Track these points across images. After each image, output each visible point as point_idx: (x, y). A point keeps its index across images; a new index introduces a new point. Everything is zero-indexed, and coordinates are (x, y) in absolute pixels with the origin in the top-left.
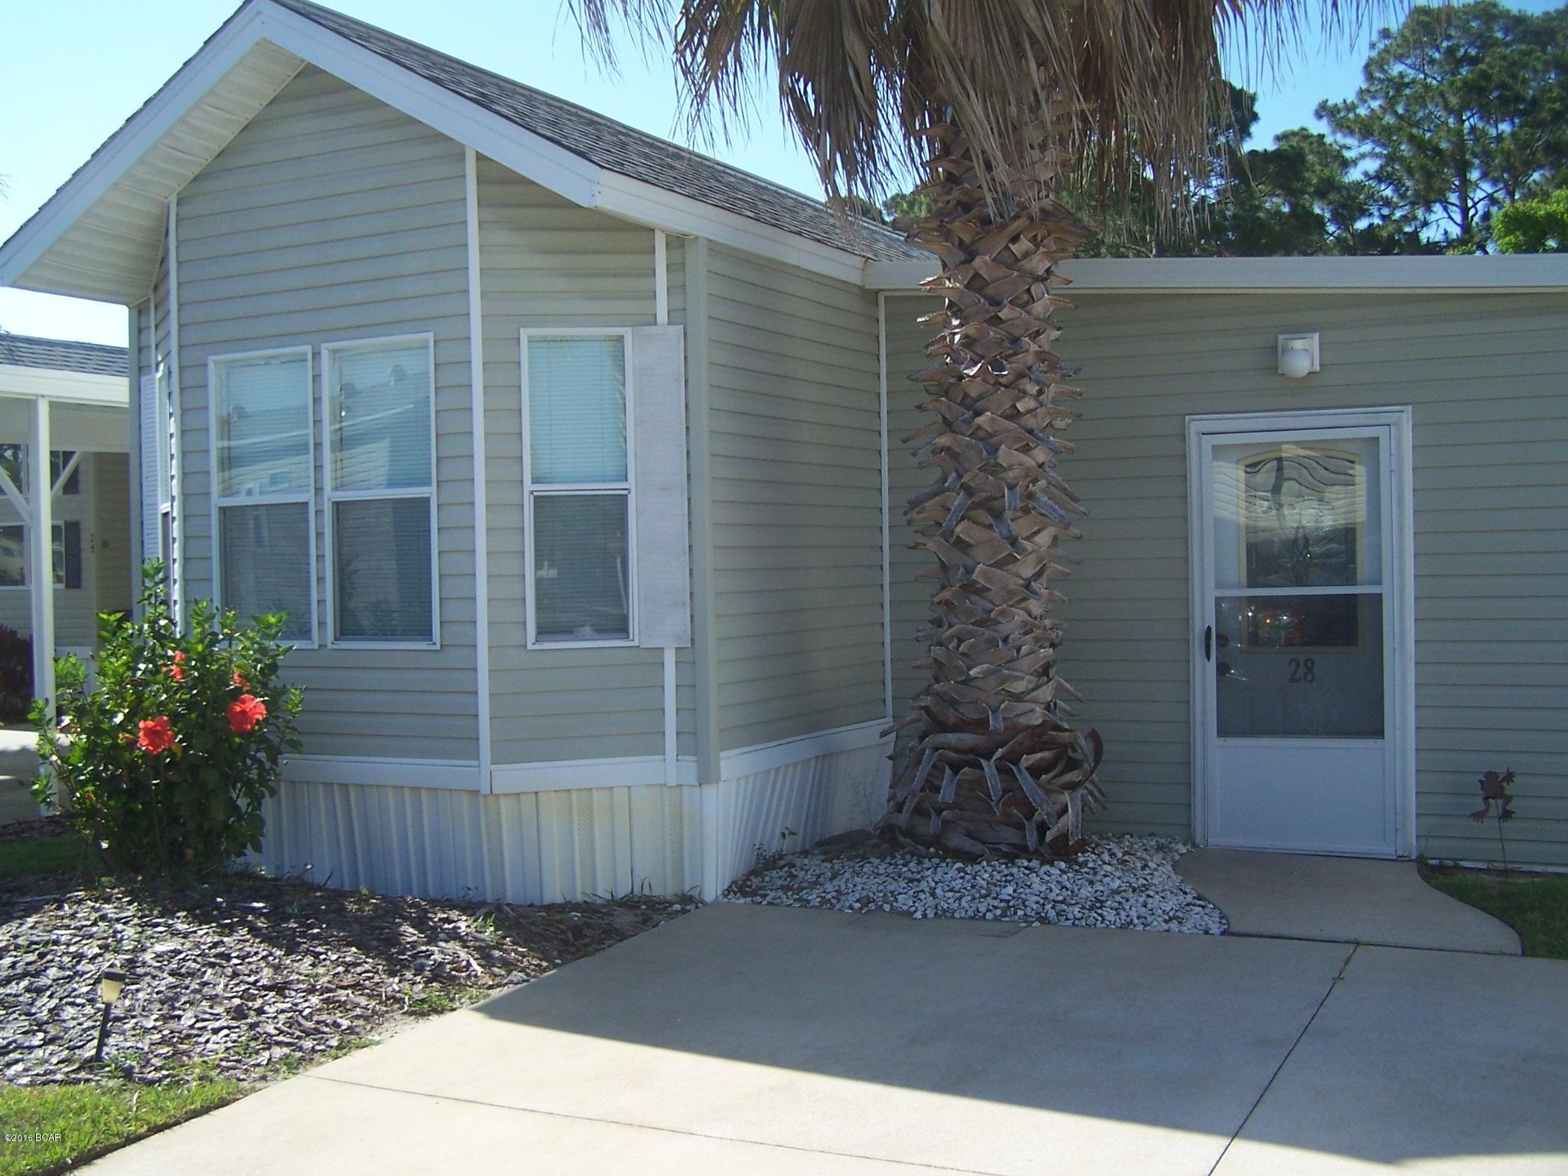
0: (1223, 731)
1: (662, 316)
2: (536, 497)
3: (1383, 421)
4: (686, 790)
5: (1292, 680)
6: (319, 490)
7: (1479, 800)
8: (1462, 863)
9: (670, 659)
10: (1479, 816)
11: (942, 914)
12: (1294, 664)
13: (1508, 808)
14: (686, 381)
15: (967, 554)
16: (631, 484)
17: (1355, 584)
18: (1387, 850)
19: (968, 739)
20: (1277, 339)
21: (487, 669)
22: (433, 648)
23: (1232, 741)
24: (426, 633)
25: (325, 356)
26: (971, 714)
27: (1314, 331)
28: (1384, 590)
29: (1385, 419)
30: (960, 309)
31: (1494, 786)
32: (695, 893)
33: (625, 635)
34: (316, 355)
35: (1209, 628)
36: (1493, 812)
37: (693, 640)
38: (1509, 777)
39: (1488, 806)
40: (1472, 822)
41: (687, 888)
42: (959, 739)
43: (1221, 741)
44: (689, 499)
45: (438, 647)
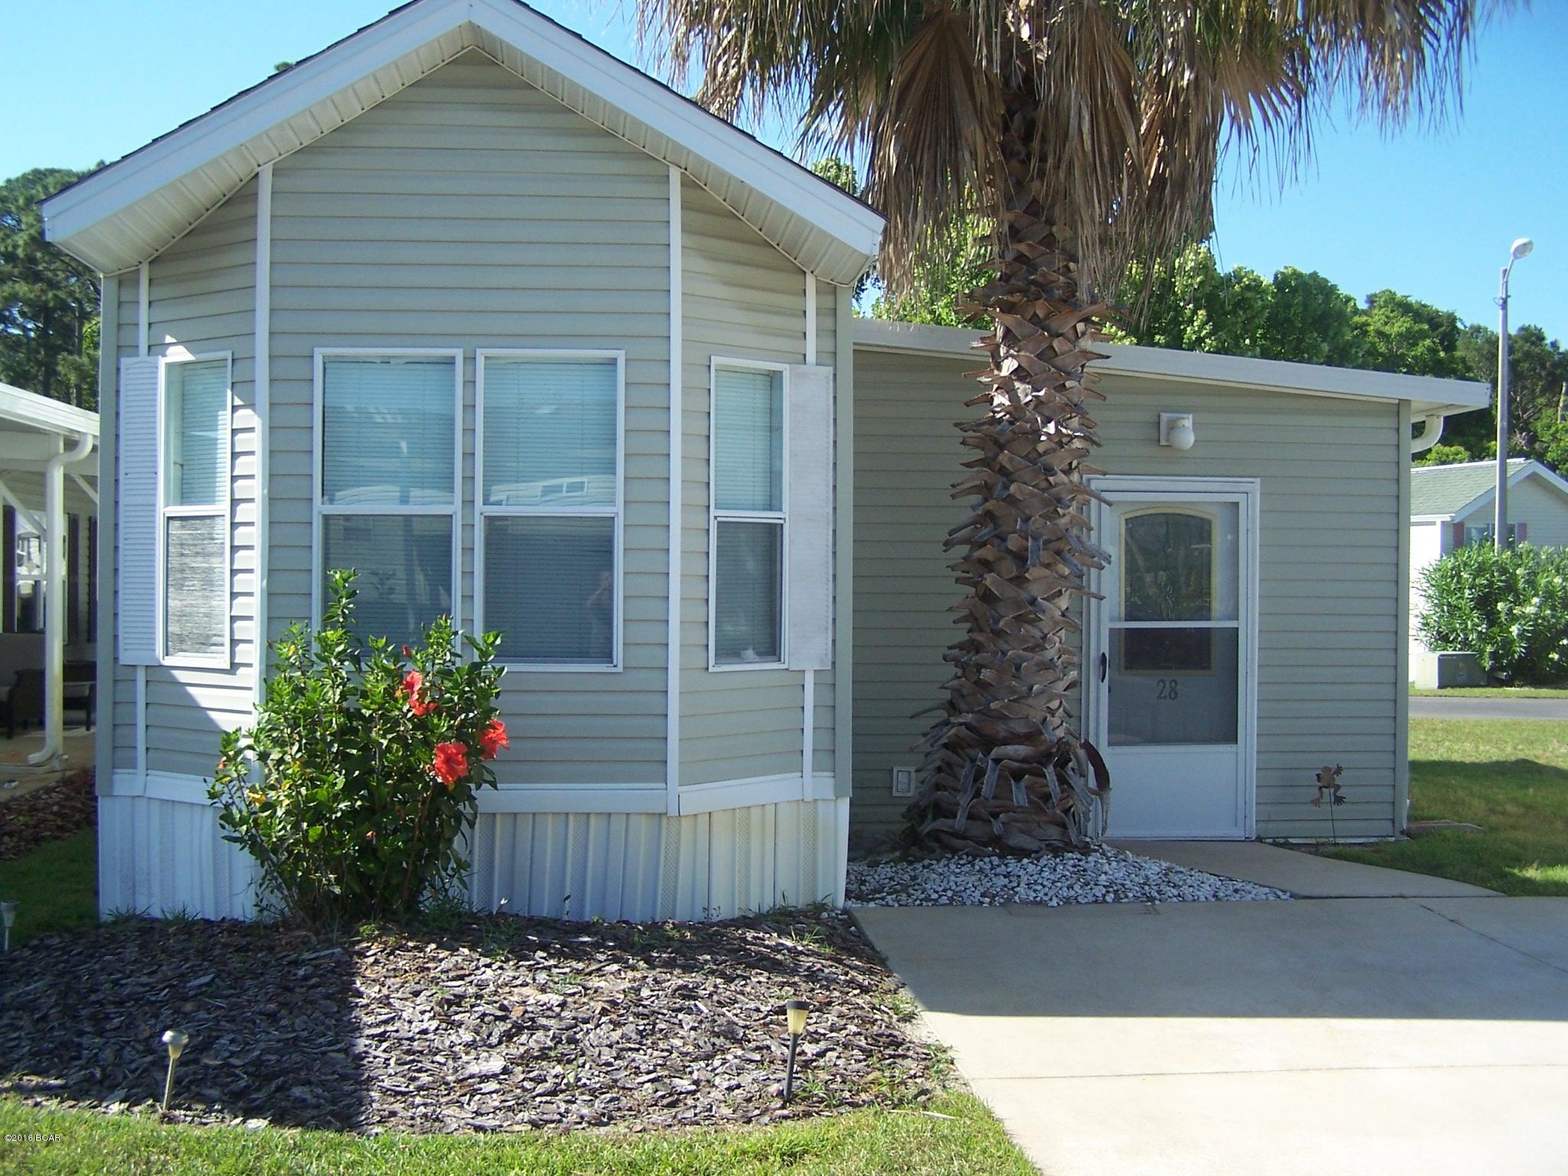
0: (1110, 744)
1: (811, 357)
2: (719, 522)
3: (1242, 490)
4: (820, 804)
5: (1159, 697)
6: (468, 503)
7: (1317, 790)
8: (1291, 840)
9: (809, 681)
10: (1316, 802)
11: (1067, 901)
12: (1161, 684)
13: (1339, 794)
14: (835, 420)
15: (1021, 588)
16: (785, 513)
17: (1209, 619)
18: (1238, 833)
19: (1022, 750)
20: (1159, 416)
21: (678, 691)
22: (614, 670)
23: (1118, 749)
24: (607, 656)
25: (481, 362)
26: (1020, 728)
27: (1188, 412)
28: (1241, 624)
29: (1242, 488)
30: (1029, 374)
31: (1328, 779)
32: (828, 901)
33: (775, 658)
34: (470, 359)
35: (1104, 654)
36: (1326, 798)
37: (834, 663)
38: (1339, 770)
39: (1322, 793)
40: (1313, 807)
41: (819, 898)
42: (1017, 751)
43: (1110, 750)
44: (834, 531)
45: (620, 669)
